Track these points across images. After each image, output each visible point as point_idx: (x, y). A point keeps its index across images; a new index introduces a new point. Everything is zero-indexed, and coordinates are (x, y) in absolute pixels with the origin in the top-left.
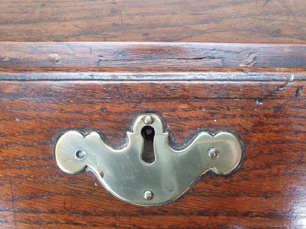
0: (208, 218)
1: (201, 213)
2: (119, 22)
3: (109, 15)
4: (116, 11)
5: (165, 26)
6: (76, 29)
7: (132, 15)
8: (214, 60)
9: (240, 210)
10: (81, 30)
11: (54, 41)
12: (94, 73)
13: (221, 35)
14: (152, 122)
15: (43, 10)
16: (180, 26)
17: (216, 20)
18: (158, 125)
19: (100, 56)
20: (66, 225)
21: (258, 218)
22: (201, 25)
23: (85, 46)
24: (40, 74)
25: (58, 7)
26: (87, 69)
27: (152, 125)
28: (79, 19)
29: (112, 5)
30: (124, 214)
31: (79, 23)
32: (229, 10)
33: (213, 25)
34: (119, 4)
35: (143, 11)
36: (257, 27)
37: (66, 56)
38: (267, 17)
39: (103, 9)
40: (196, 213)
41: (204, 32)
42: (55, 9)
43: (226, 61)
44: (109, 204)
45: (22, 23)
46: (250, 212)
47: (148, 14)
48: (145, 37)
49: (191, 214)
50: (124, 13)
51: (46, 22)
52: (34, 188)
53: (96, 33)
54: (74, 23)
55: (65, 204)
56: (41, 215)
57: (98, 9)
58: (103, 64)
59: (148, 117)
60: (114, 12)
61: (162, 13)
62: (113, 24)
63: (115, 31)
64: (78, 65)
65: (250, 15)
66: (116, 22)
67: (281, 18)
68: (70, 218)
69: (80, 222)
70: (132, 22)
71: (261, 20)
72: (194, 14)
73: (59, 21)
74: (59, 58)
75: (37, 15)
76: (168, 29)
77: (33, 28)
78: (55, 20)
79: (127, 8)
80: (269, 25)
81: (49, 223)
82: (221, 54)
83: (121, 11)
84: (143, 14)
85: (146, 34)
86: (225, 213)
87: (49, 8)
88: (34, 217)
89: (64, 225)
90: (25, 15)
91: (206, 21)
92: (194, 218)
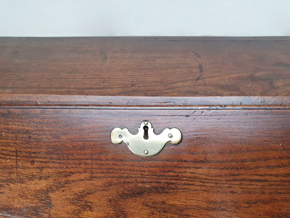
0: (170, 163)
1: (166, 160)
2: (135, 89)
3: (131, 87)
4: (134, 85)
5: (153, 90)
6: (119, 92)
7: (140, 86)
8: (171, 103)
9: (183, 159)
10: (120, 92)
11: (111, 96)
12: (126, 107)
13: (174, 94)
14: (147, 124)
15: (104, 84)
16: (159, 91)
17: (173, 88)
18: (149, 125)
19: (128, 101)
20: (113, 166)
21: (190, 163)
22: (167, 90)
23: (123, 98)
24: (106, 107)
25: (110, 83)
26: (124, 106)
27: (147, 125)
28: (119, 88)
29: (132, 82)
30: (136, 160)
31: (120, 89)
32: (180, 84)
33: (172, 90)
34: (135, 82)
35: (145, 85)
36: (189, 91)
37: (115, 101)
38: (194, 87)
39: (128, 84)
40: (165, 160)
41: (168, 93)
42: (109, 84)
43: (175, 103)
44: (130, 156)
45: (96, 89)
46: (187, 160)
47: (147, 86)
48: (145, 95)
49: (163, 160)
50: (137, 85)
51: (106, 88)
52: (101, 150)
53: (126, 93)
54: (118, 89)
55: (113, 156)
56: (103, 162)
57: (126, 84)
58: (129, 104)
59: (146, 123)
60: (133, 85)
61: (152, 86)
62: (133, 90)
63: (133, 92)
64: (120, 104)
65: (188, 86)
66: (134, 89)
67: (200, 87)
68: (115, 163)
69: (118, 164)
70: (140, 89)
71: (191, 88)
72: (165, 86)
73: (111, 88)
74: (113, 102)
75: (102, 86)
76: (154, 92)
77: (101, 91)
78: (110, 88)
79: (138, 84)
80: (194, 90)
81: (106, 165)
82: (173, 101)
83: (136, 85)
84: (144, 86)
85: (145, 94)
86: (177, 161)
87: (106, 83)
88: (100, 162)
89: (112, 166)
90: (97, 86)
91: (169, 89)
92: (164, 162)
